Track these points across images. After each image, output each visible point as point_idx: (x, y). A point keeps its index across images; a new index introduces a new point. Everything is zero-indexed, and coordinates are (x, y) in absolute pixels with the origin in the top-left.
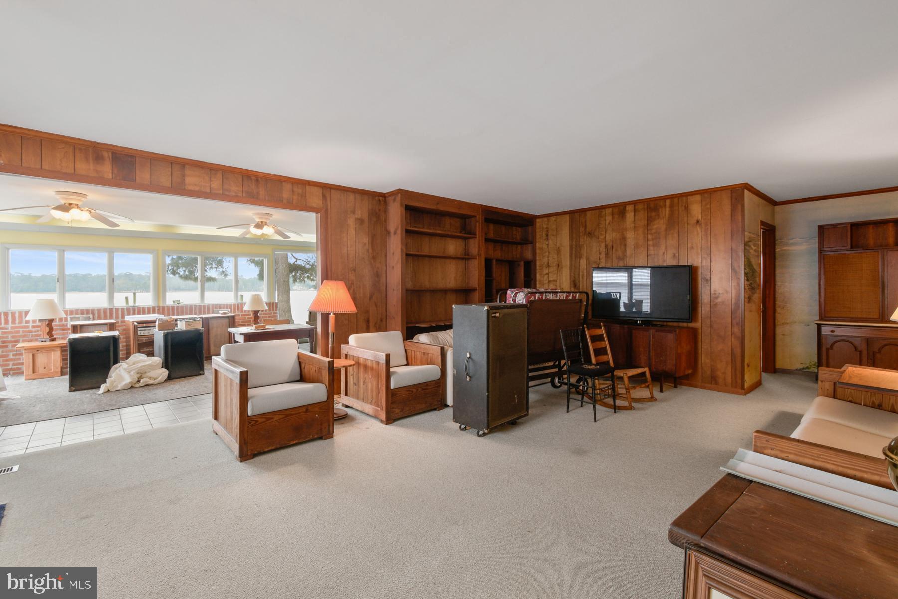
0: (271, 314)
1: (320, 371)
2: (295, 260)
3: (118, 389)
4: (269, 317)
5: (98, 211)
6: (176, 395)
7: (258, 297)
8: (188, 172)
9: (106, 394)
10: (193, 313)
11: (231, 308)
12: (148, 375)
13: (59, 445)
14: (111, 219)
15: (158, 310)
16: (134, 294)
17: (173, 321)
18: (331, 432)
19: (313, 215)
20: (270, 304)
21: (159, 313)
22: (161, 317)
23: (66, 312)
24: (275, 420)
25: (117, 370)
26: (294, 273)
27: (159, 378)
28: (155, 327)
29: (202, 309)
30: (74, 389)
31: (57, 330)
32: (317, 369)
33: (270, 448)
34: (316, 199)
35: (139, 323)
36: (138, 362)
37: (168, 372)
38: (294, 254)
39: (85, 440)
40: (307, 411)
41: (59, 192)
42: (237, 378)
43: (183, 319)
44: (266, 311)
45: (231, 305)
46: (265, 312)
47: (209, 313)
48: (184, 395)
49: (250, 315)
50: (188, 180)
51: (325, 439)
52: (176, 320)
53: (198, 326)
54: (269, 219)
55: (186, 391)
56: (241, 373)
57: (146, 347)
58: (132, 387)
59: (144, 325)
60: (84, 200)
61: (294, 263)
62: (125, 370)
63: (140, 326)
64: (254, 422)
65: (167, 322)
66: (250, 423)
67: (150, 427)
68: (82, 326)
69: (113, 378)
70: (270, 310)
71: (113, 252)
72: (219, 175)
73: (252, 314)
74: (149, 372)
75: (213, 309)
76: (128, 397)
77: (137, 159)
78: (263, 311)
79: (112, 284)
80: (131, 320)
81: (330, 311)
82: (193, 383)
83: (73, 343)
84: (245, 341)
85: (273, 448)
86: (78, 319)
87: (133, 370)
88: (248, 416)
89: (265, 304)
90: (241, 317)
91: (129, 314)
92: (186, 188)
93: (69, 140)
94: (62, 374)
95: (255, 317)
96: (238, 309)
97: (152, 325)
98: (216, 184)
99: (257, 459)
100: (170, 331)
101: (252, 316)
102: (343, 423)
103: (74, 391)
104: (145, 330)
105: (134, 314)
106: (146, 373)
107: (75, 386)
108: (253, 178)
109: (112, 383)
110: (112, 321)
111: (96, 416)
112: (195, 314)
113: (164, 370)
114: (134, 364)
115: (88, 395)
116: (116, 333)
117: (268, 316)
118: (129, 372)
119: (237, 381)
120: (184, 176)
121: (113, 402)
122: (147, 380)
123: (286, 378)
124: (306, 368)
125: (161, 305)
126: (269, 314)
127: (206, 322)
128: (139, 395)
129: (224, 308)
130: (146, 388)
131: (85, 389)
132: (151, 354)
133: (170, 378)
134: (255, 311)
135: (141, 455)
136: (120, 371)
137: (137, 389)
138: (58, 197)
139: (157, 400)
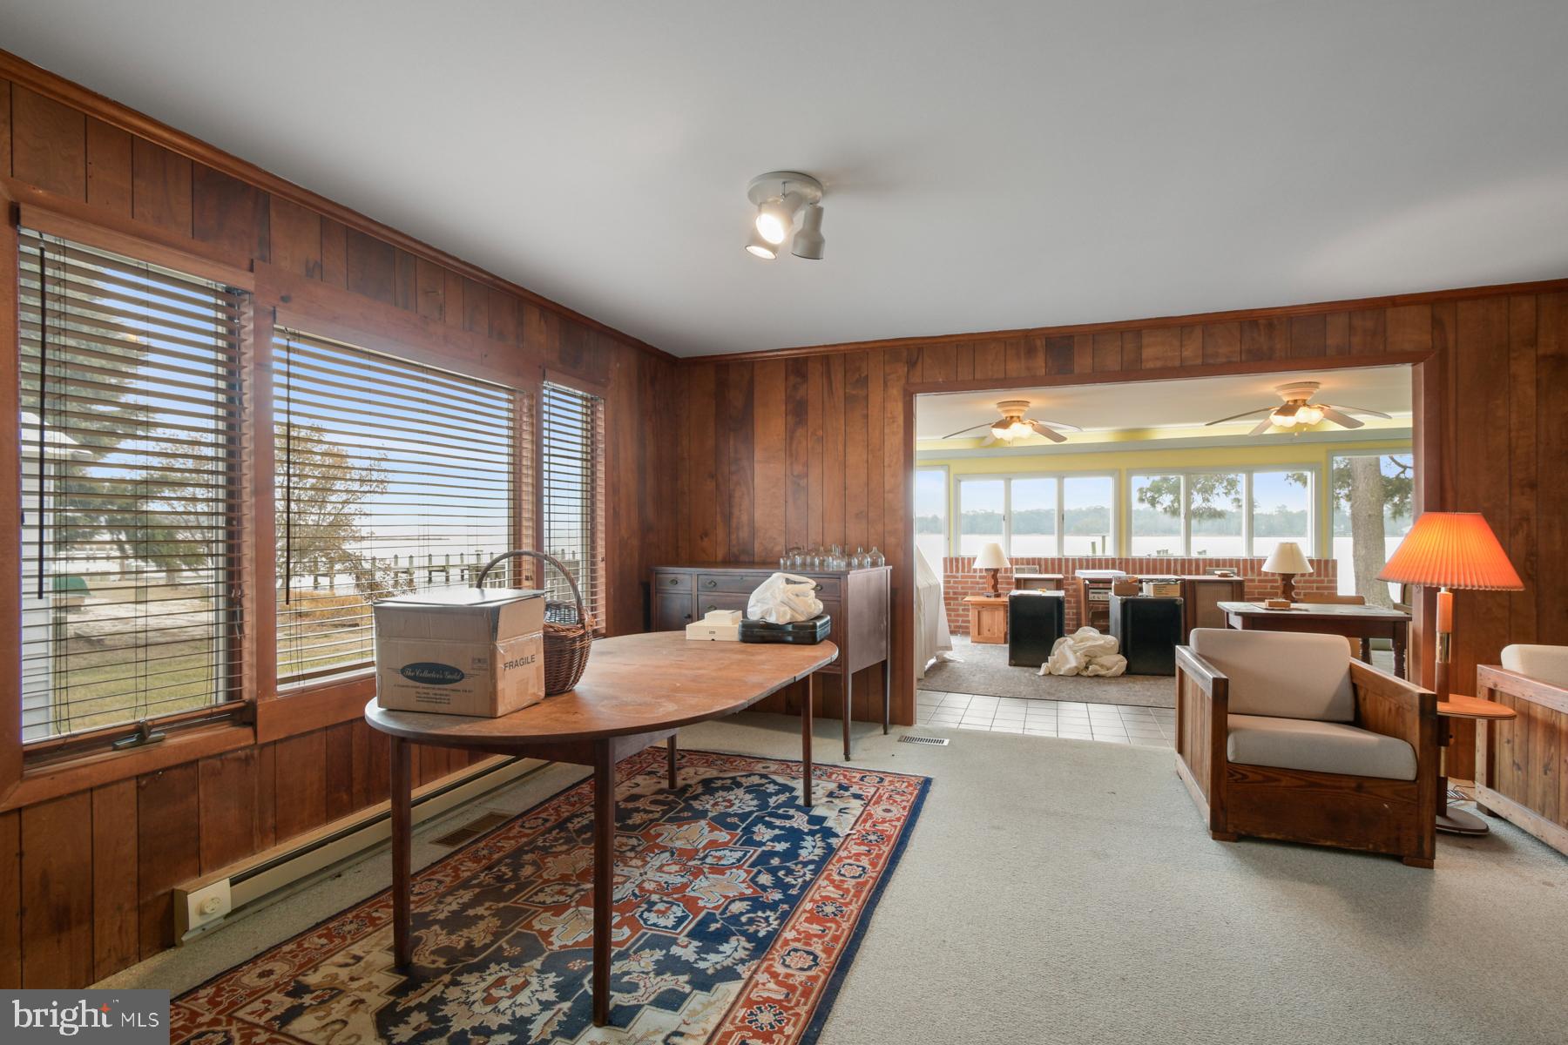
0: (1322, 582)
1: (1399, 711)
2: (1402, 470)
3: (1061, 673)
4: (1318, 588)
5: (1041, 423)
6: (1132, 700)
7: (1291, 547)
8: (1145, 341)
9: (1046, 677)
10: (1172, 571)
11: (1238, 567)
12: (1099, 660)
13: (988, 729)
14: (1056, 431)
15: (1121, 563)
16: (1104, 537)
17: (1135, 581)
18: (1427, 855)
19: (1406, 370)
20: (1319, 561)
21: (1120, 569)
22: (1122, 574)
23: (1011, 560)
24: (1283, 784)
25: (1061, 647)
26: (1396, 499)
27: (1115, 669)
28: (1111, 589)
29: (1186, 565)
30: (1013, 662)
31: (1002, 583)
32: (1393, 708)
33: (1273, 836)
34: (1414, 333)
35: (1092, 581)
36: (1088, 639)
37: (1126, 662)
38: (1397, 457)
39: (1014, 731)
40: (1359, 788)
41: (1002, 404)
42: (1209, 688)
43: (1151, 580)
44: (1311, 575)
45: (1238, 561)
46: (1307, 578)
47: (1198, 573)
48: (1145, 703)
49: (1275, 581)
50: (1147, 353)
51: (1408, 864)
52: (1141, 581)
53: (1175, 593)
54: (1312, 393)
55: (1150, 696)
56: (1215, 680)
57: (1099, 618)
58: (1078, 675)
59: (1101, 585)
60: (1026, 409)
61: (1397, 477)
62: (1070, 647)
63: (1095, 586)
64: (1239, 776)
65: (1126, 582)
66: (1232, 775)
67: (1091, 739)
68: (1026, 580)
69: (1055, 657)
70: (1319, 574)
71: (1063, 477)
72: (1198, 332)
73: (1279, 578)
74: (1101, 657)
75: (1205, 566)
76: (1071, 687)
77: (1076, 339)
78: (1303, 575)
79: (1063, 522)
80: (1082, 577)
81: (1442, 582)
82: (1162, 686)
83: (1015, 601)
84: (1245, 627)
85: (1279, 837)
86: (1023, 571)
87: (1080, 650)
88: (1228, 761)
89: (1308, 563)
90: (1257, 583)
91: (1081, 568)
92: (1143, 368)
93: (1000, 336)
94: (1005, 643)
95: (1285, 585)
96: (1252, 568)
97: (1106, 586)
98: (1191, 350)
99: (1244, 846)
100: (1131, 597)
101: (1279, 583)
102: (1469, 848)
103: (1015, 665)
104: (1100, 593)
105: (1087, 568)
106: (1095, 657)
107: (1015, 660)
108: (1262, 321)
109: (1055, 663)
110: (1060, 576)
111: (1031, 703)
112: (1175, 573)
113: (1121, 657)
114: (1081, 641)
115: (1027, 674)
116: (1061, 593)
117: (1315, 585)
118: (1075, 652)
119: (1209, 693)
120: (1140, 348)
121: (1052, 691)
122: (1097, 667)
123: (1319, 711)
124: (1368, 701)
125: (1124, 556)
126: (1318, 582)
127: (1189, 588)
128: (1086, 688)
129: (1224, 565)
130: (1096, 679)
131: (1025, 666)
132: (1105, 630)
133: (1129, 672)
134: (1283, 574)
135: (1071, 773)
136: (1064, 648)
137: (1083, 679)
138: (1000, 410)
139: (1106, 701)
